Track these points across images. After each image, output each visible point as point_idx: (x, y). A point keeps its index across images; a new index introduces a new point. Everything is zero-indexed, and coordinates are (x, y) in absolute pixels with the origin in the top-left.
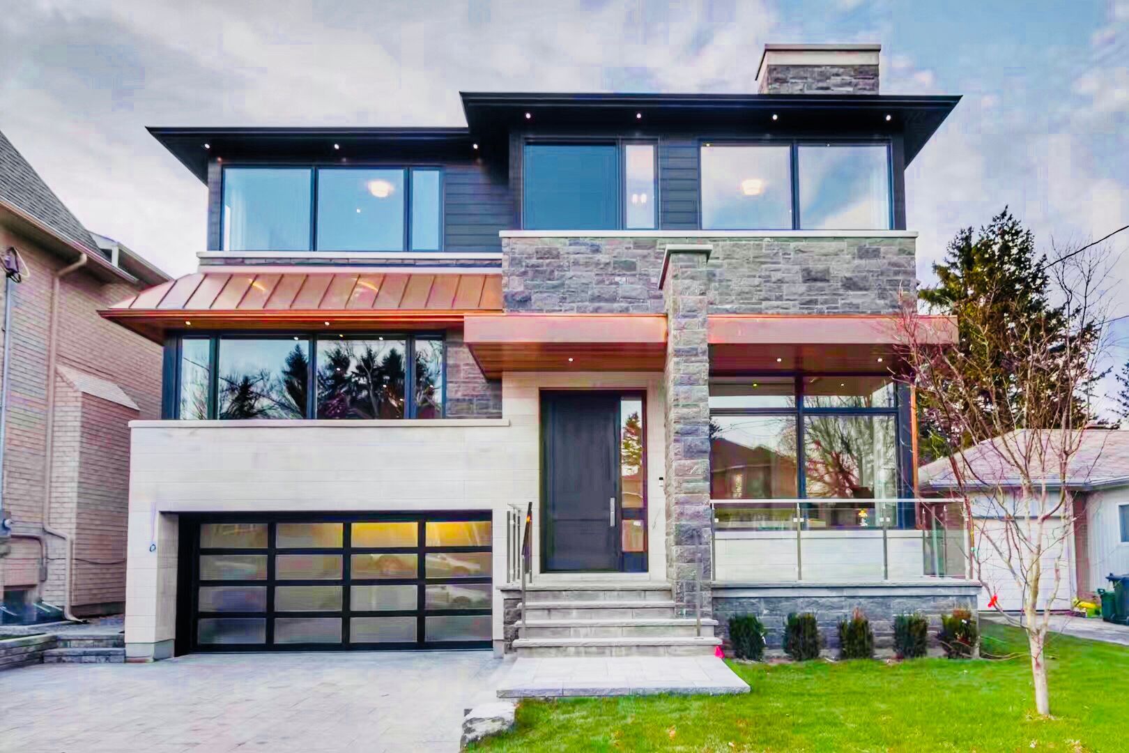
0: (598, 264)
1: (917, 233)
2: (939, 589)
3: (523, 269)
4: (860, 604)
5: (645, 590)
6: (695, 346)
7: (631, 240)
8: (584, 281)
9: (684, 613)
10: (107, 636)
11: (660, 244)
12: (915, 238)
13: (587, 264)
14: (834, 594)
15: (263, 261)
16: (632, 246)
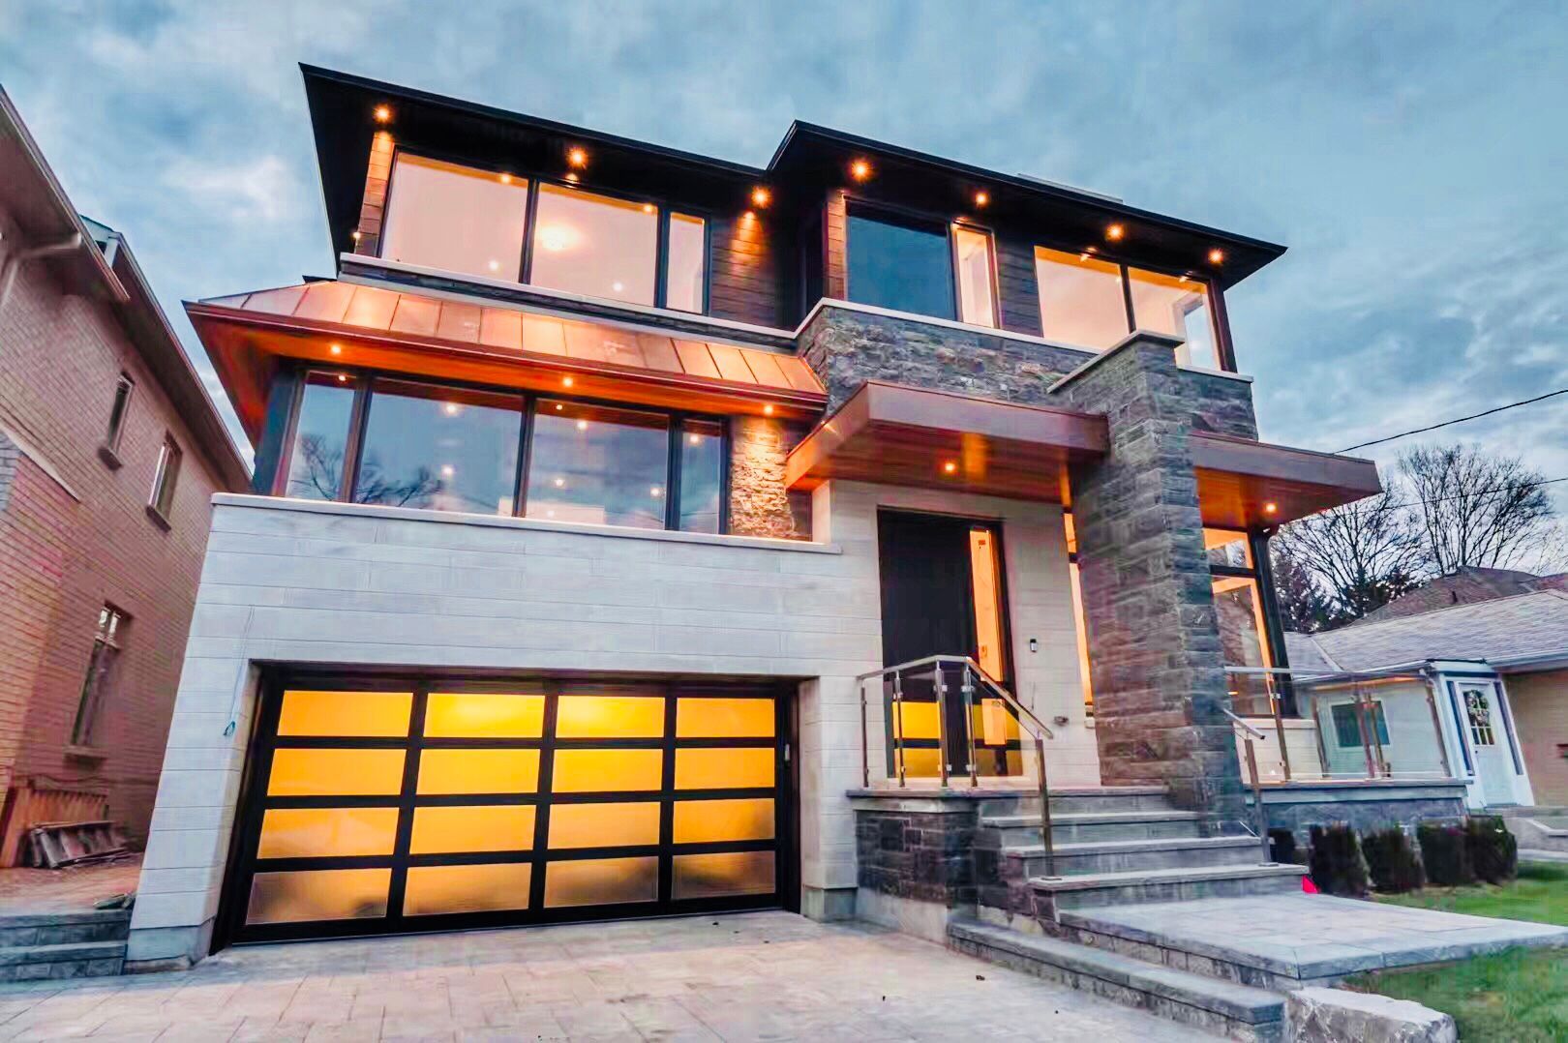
0: (940, 357)
1: (1252, 378)
2: (1430, 791)
3: (852, 350)
4: (1357, 812)
5: (1137, 795)
6: (1180, 456)
7: (976, 336)
8: (925, 375)
9: (1219, 827)
10: (70, 916)
11: (1008, 347)
12: (1250, 383)
13: (928, 356)
14: (1331, 798)
15: (450, 285)
16: (976, 343)
